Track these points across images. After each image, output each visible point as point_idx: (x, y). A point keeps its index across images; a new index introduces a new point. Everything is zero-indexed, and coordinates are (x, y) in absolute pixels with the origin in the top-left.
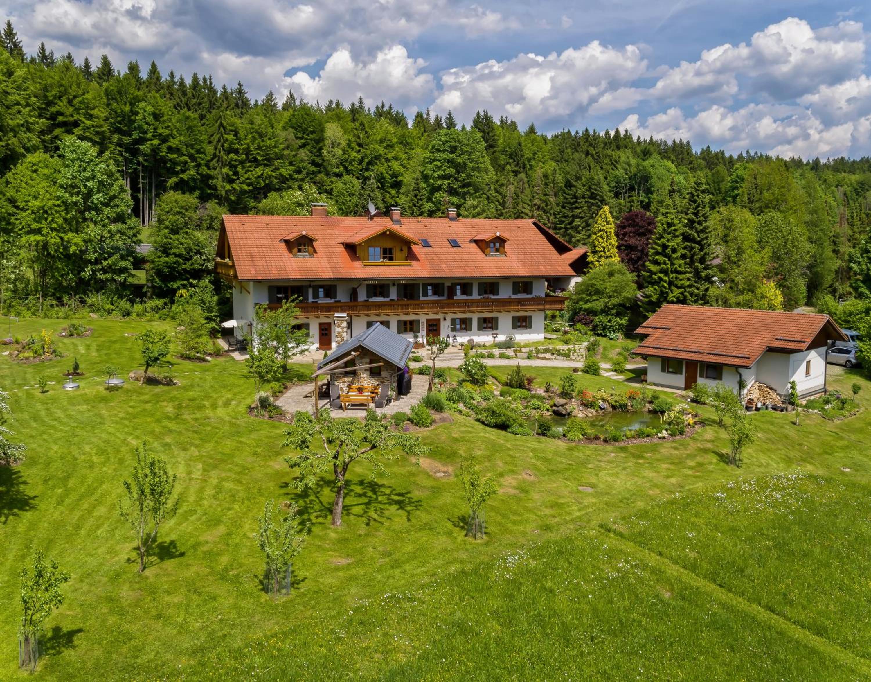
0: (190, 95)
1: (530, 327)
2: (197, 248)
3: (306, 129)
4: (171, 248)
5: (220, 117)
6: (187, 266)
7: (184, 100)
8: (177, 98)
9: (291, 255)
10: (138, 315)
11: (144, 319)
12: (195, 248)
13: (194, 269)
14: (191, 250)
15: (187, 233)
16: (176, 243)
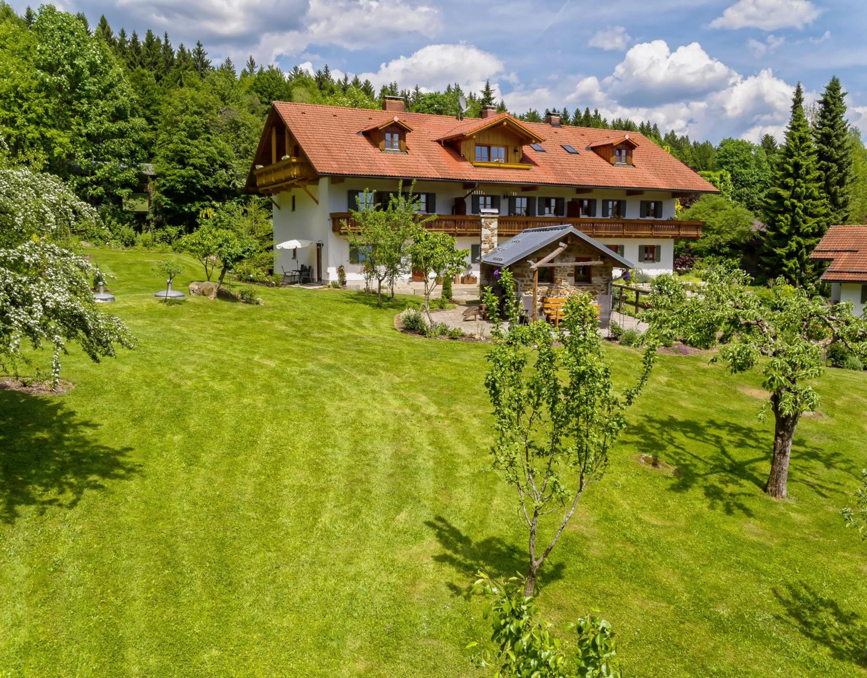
0: (144, 53)
1: (659, 260)
2: (222, 159)
3: (272, 93)
4: (189, 158)
5: (180, 77)
6: (209, 183)
7: (138, 58)
8: (130, 56)
9: (377, 150)
10: (145, 245)
11: (153, 250)
12: (220, 159)
13: (217, 188)
14: (215, 161)
15: (209, 139)
16: (195, 151)
